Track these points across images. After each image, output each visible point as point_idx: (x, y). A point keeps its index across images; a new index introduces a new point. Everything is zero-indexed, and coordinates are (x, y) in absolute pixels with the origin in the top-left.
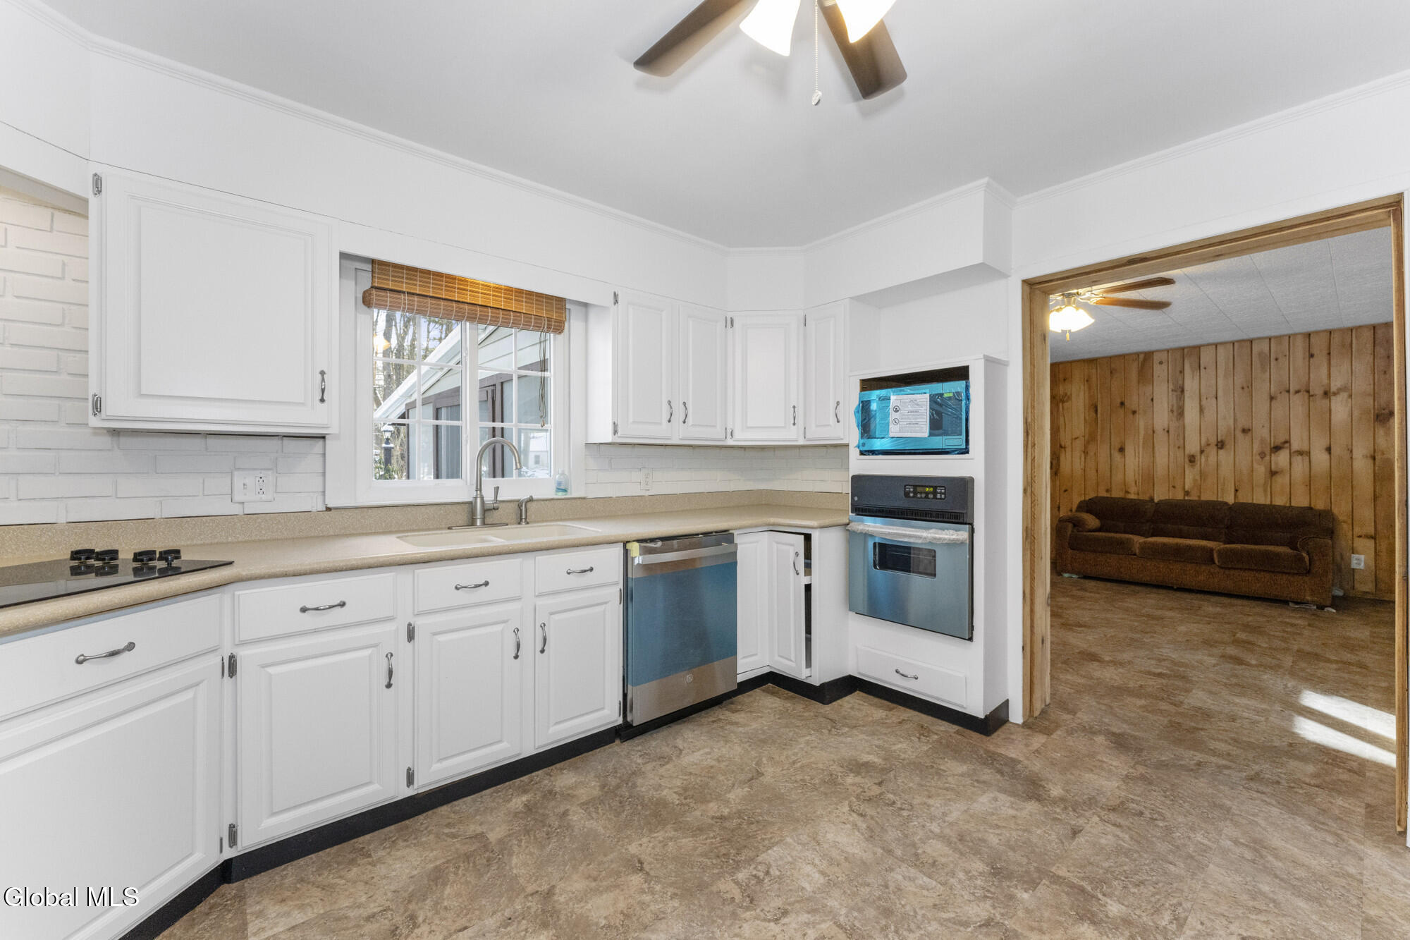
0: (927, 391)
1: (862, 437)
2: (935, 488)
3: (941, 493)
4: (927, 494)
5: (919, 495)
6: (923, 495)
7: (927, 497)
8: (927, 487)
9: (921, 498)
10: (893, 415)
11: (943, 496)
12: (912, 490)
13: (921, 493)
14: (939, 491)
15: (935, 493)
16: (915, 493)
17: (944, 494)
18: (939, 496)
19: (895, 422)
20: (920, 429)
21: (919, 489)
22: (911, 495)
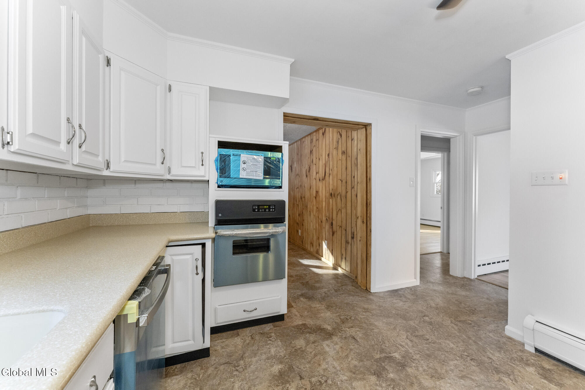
0: (263, 155)
1: (220, 177)
2: (269, 206)
3: (272, 209)
4: (265, 209)
5: (261, 210)
6: (263, 210)
7: (265, 211)
8: (265, 205)
9: (262, 211)
10: (242, 166)
11: (274, 210)
12: (256, 207)
13: (262, 209)
14: (271, 207)
15: (269, 209)
16: (259, 209)
17: (274, 209)
18: (271, 210)
19: (244, 169)
20: (259, 175)
21: (261, 207)
22: (256, 210)
